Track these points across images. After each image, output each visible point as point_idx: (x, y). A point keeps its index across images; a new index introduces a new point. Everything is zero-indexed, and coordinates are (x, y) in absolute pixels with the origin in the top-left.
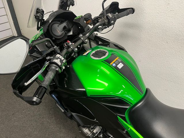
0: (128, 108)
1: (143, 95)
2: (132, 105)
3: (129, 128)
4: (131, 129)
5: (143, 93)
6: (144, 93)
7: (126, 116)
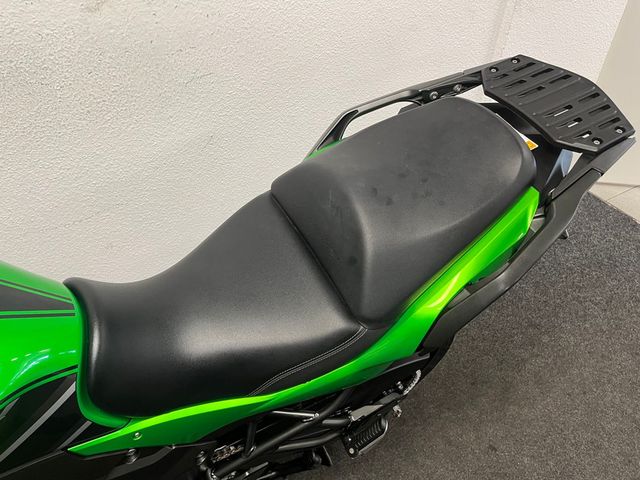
0: (75, 392)
1: (77, 310)
2: (77, 370)
3: (133, 435)
4: (140, 432)
5: (71, 307)
6: (73, 301)
7: (94, 416)
